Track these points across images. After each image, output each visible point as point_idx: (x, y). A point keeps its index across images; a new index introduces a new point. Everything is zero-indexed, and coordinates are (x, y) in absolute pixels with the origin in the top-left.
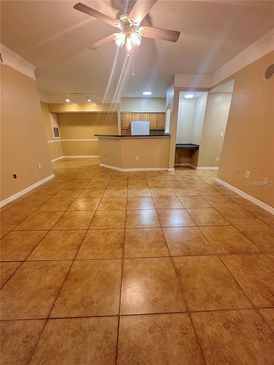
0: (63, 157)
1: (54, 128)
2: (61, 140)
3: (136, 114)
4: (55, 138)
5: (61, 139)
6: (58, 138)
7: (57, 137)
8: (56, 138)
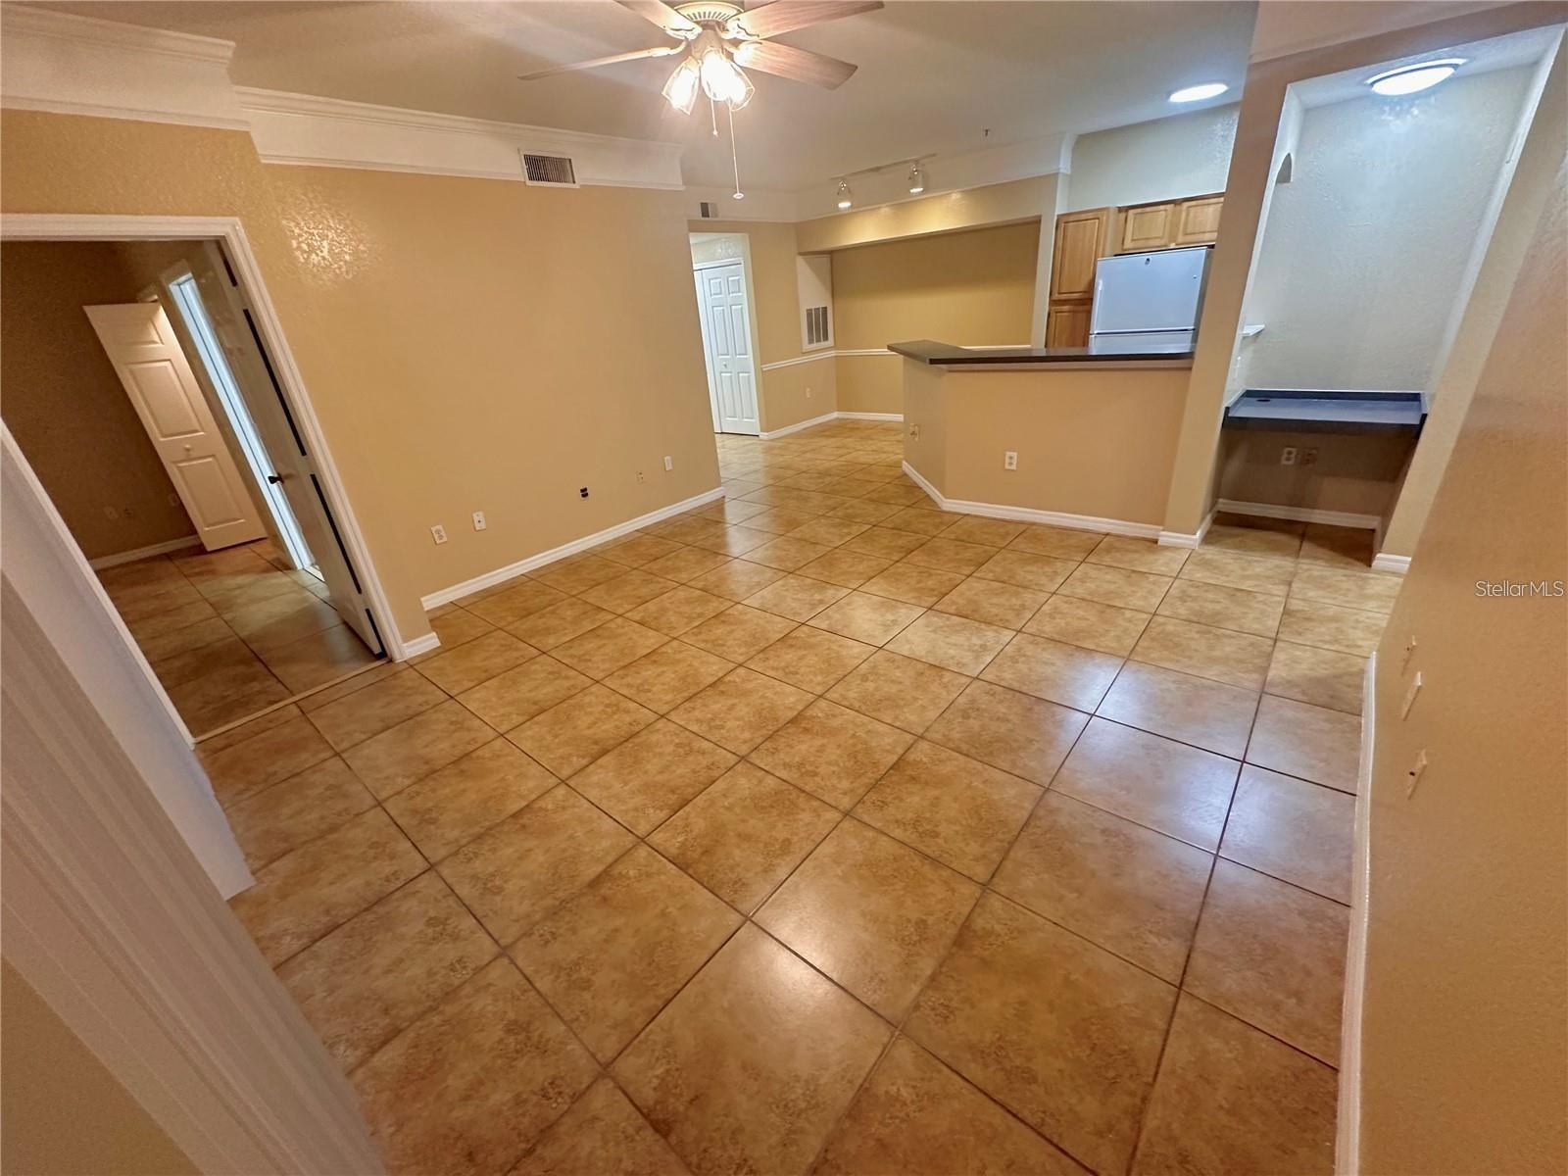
0: (835, 415)
1: (809, 313)
2: (833, 353)
3: (1148, 209)
4: (807, 347)
5: (835, 347)
6: (823, 344)
7: (818, 341)
8: (815, 346)
